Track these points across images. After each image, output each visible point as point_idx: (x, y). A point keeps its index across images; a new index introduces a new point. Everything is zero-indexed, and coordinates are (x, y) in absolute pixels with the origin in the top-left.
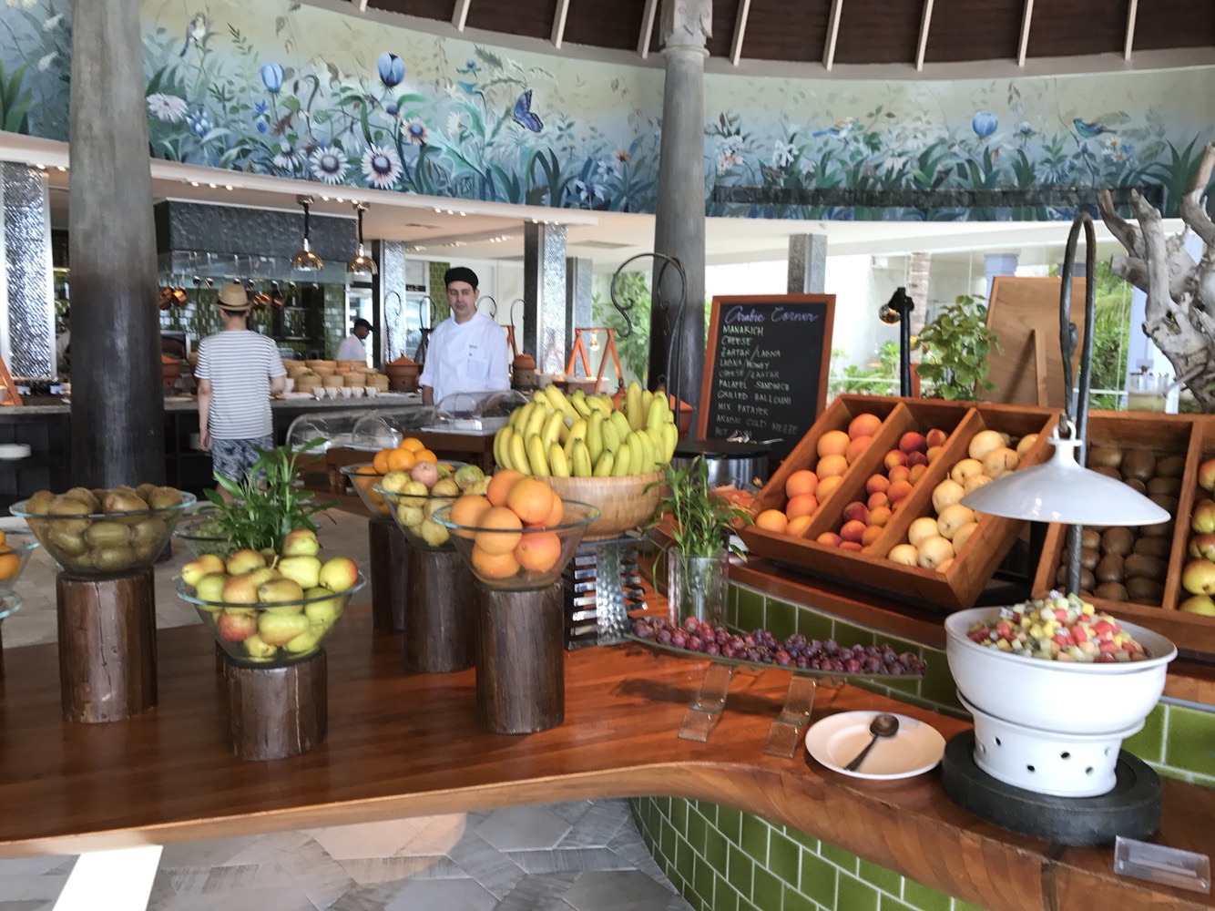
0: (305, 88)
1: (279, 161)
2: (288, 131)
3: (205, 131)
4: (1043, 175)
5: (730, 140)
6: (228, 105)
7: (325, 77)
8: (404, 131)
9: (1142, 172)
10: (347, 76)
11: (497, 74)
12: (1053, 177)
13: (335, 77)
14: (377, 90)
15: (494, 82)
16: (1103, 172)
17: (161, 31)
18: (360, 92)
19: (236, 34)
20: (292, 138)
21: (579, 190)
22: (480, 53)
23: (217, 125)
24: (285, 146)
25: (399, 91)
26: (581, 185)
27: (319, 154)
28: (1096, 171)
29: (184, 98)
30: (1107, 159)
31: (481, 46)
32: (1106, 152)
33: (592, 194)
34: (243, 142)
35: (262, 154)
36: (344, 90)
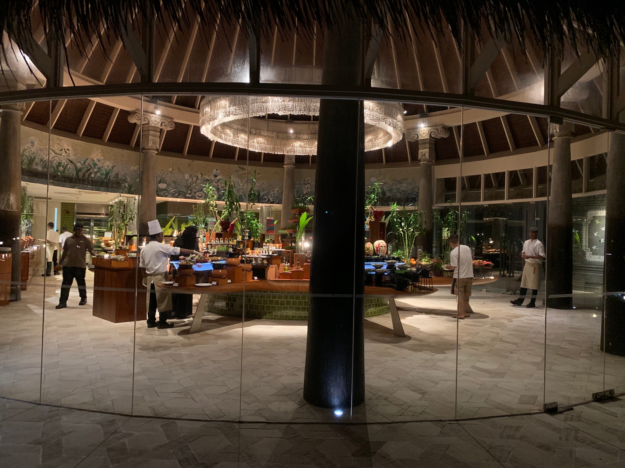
0: (194, 179)
1: (188, 195)
2: (190, 189)
3: (171, 190)
4: (388, 194)
5: (307, 186)
6: (176, 184)
7: (200, 176)
8: (219, 187)
9: (411, 194)
10: (205, 175)
11: (244, 172)
12: (390, 195)
13: (202, 176)
14: (213, 178)
15: (243, 174)
16: (402, 193)
17: (162, 170)
18: (208, 178)
19: (179, 169)
20: (191, 190)
21: (265, 199)
22: (239, 167)
23: (173, 189)
24: (189, 192)
25: (218, 178)
26: (266, 198)
27: (198, 193)
28: (400, 193)
29: (166, 183)
30: (404, 191)
31: (240, 166)
32: (403, 188)
33: (269, 200)
34: (179, 192)
35: (184, 194)
36: (204, 178)
